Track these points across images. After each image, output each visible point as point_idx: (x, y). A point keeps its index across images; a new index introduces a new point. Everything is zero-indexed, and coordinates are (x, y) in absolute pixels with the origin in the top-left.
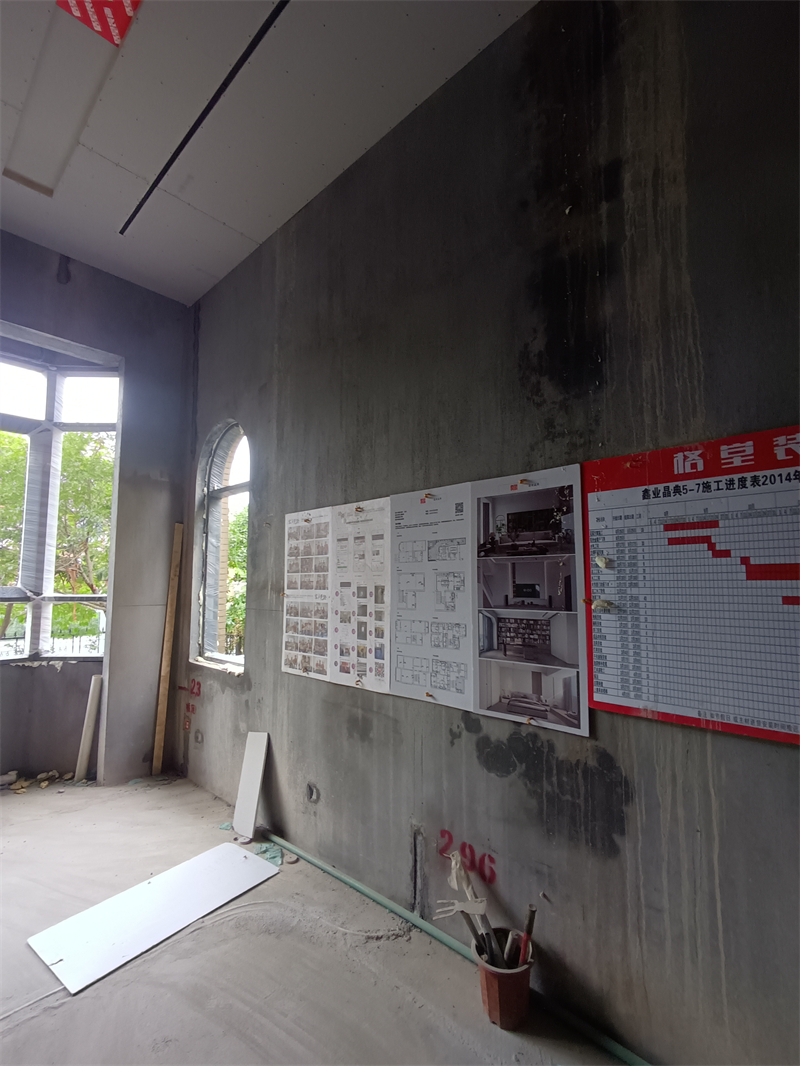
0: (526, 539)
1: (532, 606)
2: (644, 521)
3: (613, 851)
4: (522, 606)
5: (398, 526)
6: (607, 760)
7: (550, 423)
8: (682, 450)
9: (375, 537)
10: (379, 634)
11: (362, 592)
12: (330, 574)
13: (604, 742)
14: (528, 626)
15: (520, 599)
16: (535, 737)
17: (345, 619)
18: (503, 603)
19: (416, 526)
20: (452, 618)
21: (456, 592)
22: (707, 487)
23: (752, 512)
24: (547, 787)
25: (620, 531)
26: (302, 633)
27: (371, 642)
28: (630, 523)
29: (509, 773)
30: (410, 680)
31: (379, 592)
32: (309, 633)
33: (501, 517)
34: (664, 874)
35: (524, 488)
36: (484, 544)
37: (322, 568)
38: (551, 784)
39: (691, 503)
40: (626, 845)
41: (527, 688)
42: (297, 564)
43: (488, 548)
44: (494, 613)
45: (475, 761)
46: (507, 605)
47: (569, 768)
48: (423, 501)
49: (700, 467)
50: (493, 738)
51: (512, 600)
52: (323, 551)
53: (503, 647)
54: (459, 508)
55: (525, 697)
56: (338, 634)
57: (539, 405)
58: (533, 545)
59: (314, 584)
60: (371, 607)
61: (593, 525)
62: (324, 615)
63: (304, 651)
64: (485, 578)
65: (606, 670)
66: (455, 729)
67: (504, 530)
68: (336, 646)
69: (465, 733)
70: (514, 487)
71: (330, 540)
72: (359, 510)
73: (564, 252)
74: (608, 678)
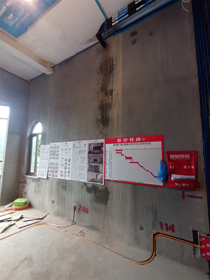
0: (96, 151)
1: (96, 163)
2: (113, 149)
3: (106, 203)
4: (95, 163)
5: (74, 147)
6: (106, 189)
7: (101, 131)
8: (119, 138)
9: (69, 149)
10: (69, 168)
11: (66, 160)
12: (59, 156)
13: (106, 186)
14: (96, 166)
15: (94, 162)
16: (96, 186)
17: (62, 165)
18: (92, 162)
19: (77, 147)
20: (83, 165)
21: (84, 160)
22: (121, 145)
23: (127, 149)
24: (97, 194)
25: (110, 151)
26: (53, 168)
27: (67, 170)
28: (111, 150)
29: (91, 193)
30: (75, 177)
31: (69, 160)
32: (54, 168)
33: (92, 147)
34: (113, 206)
35: (96, 142)
36: (89, 152)
37: (58, 155)
38: (98, 194)
39: (119, 147)
40: (108, 202)
41: (95, 177)
42: (52, 154)
43: (90, 152)
44: (90, 164)
45: (86, 191)
46: (92, 163)
47: (101, 191)
48: (79, 143)
49: (121, 142)
50: (89, 187)
51: (93, 162)
52: (58, 151)
53: (91, 170)
54: (85, 145)
55: (95, 179)
56: (61, 169)
57: (99, 128)
58: (97, 152)
59: (56, 158)
60: (68, 163)
61: (106, 150)
62: (58, 164)
63: (53, 172)
64: (89, 158)
65: (107, 174)
66: (83, 186)
67: (93, 149)
68: (60, 171)
69: (84, 186)
70: (94, 142)
71: (60, 149)
72: (66, 143)
73: (104, 102)
74: (107, 175)
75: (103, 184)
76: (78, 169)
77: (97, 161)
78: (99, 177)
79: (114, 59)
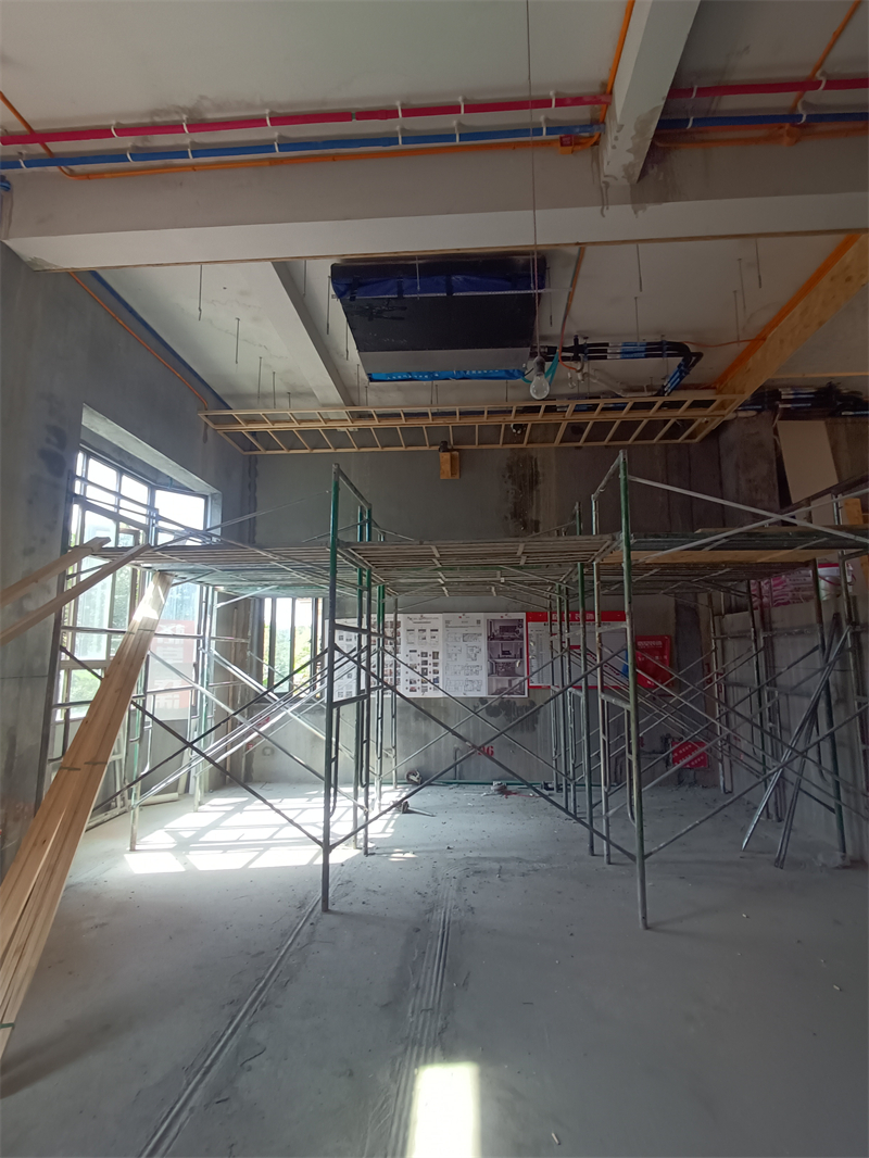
0: (506, 635)
1: (509, 658)
2: (544, 632)
5: (447, 627)
6: (532, 703)
9: (433, 630)
10: (436, 672)
11: (424, 654)
12: (402, 646)
13: (531, 698)
14: (507, 664)
15: (504, 656)
16: (508, 701)
17: (412, 667)
19: (456, 627)
20: (475, 663)
21: (477, 654)
24: (513, 716)
25: (537, 634)
27: (430, 676)
28: (540, 632)
29: (499, 716)
31: (435, 655)
33: (496, 627)
34: (548, 731)
35: (505, 618)
36: (490, 636)
40: (538, 726)
41: (506, 685)
44: (494, 661)
45: (485, 714)
46: (499, 658)
47: (520, 708)
48: (460, 617)
50: (492, 705)
51: (501, 656)
53: (498, 673)
54: (479, 622)
55: (505, 688)
56: (409, 675)
58: (509, 637)
60: (430, 659)
61: (529, 632)
64: (490, 648)
65: (533, 675)
66: (476, 705)
67: (498, 632)
68: (406, 680)
69: (480, 705)
70: (501, 617)
71: (402, 630)
72: (421, 617)
74: (533, 679)
75: (526, 695)
76: (462, 672)
77: (509, 654)
78: (516, 683)
79: (538, 464)
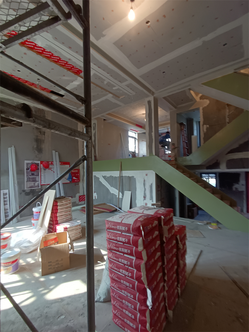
7: (36, 156)
8: (49, 162)
13: (42, 188)
15: (32, 175)
29: (30, 195)
35: (33, 162)
36: (27, 169)
41: (33, 185)
44: (28, 177)
46: (30, 176)
53: (30, 181)
57: (35, 153)
61: (41, 168)
64: (27, 173)
69: (23, 192)
70: (31, 162)
73: (39, 138)
74: (42, 182)
75: (40, 188)
77: (34, 175)
78: (36, 184)
79: (46, 113)
